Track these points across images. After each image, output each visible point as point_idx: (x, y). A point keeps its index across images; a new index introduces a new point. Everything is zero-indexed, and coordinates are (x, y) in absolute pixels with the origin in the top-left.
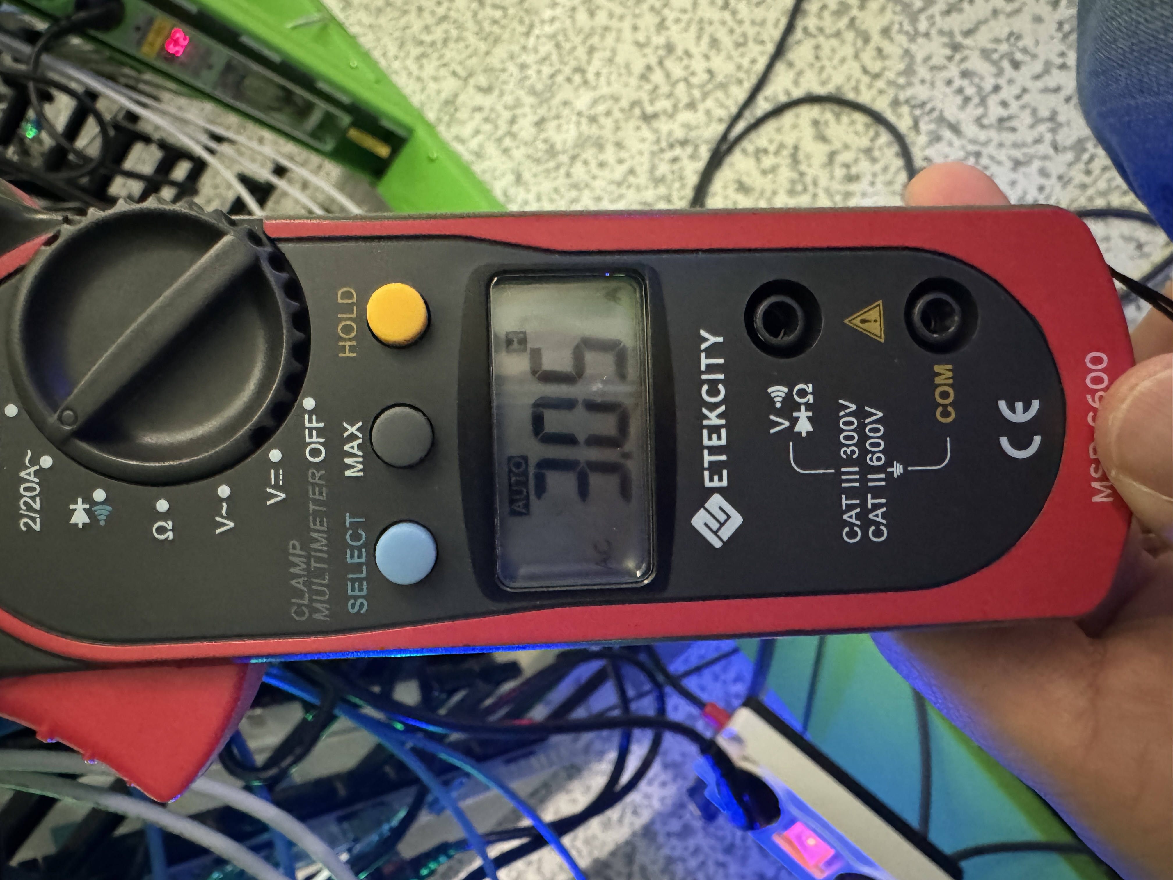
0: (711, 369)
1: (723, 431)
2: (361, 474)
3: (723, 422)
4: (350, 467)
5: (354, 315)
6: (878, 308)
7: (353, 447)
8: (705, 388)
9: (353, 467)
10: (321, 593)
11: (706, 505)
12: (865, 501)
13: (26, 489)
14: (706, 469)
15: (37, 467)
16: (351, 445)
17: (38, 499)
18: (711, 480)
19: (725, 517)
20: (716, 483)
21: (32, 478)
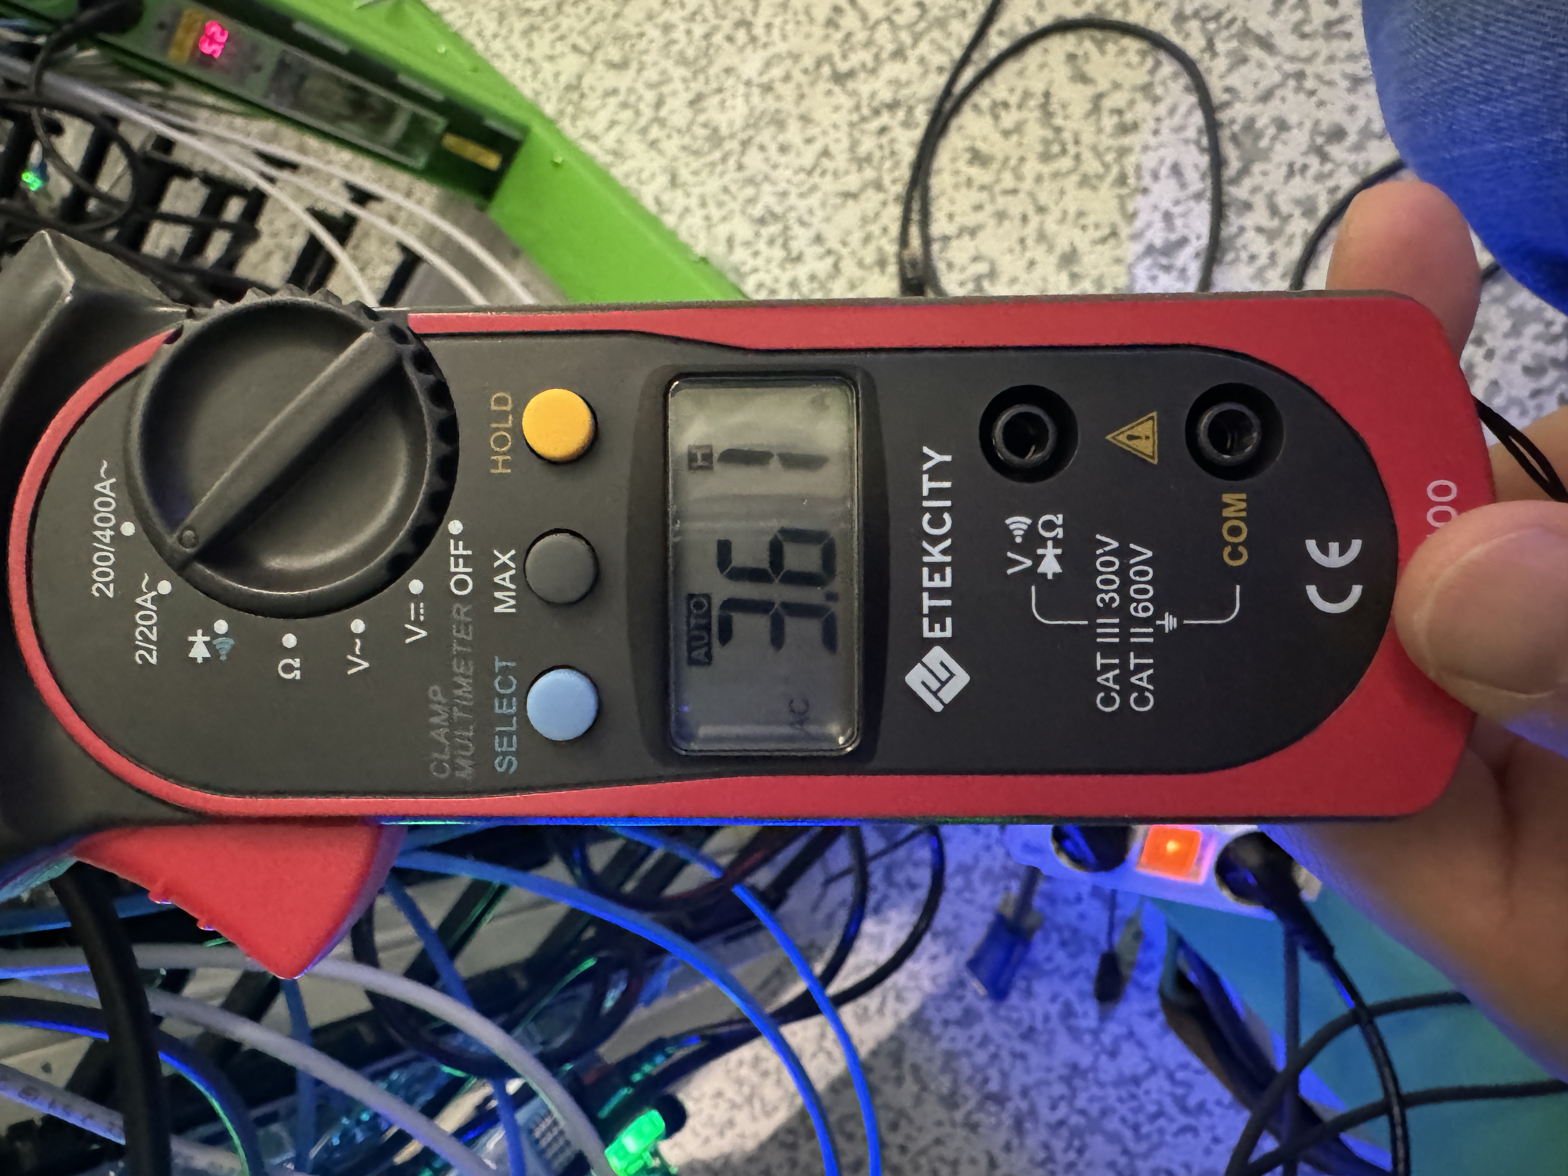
0: (935, 494)
1: (948, 571)
2: (513, 610)
3: (948, 559)
4: (501, 602)
5: (510, 424)
6: (1150, 422)
7: (504, 579)
8: (927, 517)
9: (504, 602)
10: (465, 748)
11: (924, 660)
12: (1125, 663)
13: (143, 618)
14: (926, 616)
15: (154, 593)
16: (501, 576)
17: (155, 629)
18: (932, 629)
19: (947, 675)
20: (937, 634)
21: (149, 605)
